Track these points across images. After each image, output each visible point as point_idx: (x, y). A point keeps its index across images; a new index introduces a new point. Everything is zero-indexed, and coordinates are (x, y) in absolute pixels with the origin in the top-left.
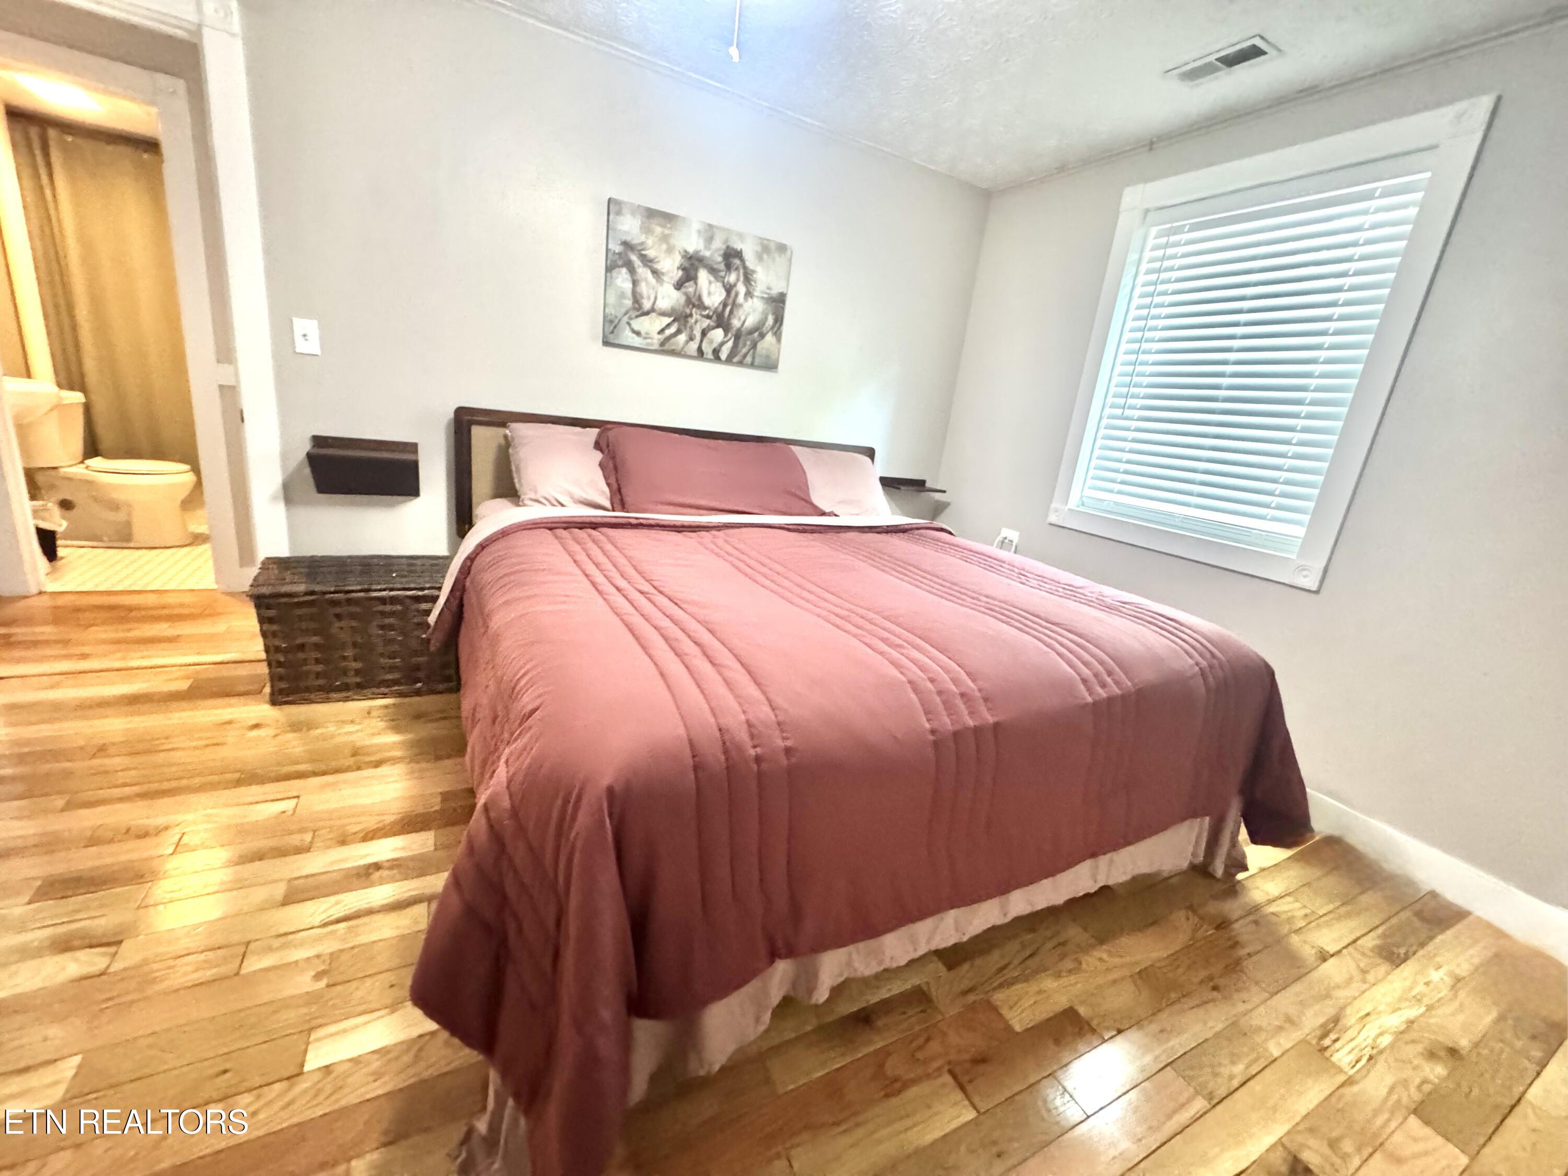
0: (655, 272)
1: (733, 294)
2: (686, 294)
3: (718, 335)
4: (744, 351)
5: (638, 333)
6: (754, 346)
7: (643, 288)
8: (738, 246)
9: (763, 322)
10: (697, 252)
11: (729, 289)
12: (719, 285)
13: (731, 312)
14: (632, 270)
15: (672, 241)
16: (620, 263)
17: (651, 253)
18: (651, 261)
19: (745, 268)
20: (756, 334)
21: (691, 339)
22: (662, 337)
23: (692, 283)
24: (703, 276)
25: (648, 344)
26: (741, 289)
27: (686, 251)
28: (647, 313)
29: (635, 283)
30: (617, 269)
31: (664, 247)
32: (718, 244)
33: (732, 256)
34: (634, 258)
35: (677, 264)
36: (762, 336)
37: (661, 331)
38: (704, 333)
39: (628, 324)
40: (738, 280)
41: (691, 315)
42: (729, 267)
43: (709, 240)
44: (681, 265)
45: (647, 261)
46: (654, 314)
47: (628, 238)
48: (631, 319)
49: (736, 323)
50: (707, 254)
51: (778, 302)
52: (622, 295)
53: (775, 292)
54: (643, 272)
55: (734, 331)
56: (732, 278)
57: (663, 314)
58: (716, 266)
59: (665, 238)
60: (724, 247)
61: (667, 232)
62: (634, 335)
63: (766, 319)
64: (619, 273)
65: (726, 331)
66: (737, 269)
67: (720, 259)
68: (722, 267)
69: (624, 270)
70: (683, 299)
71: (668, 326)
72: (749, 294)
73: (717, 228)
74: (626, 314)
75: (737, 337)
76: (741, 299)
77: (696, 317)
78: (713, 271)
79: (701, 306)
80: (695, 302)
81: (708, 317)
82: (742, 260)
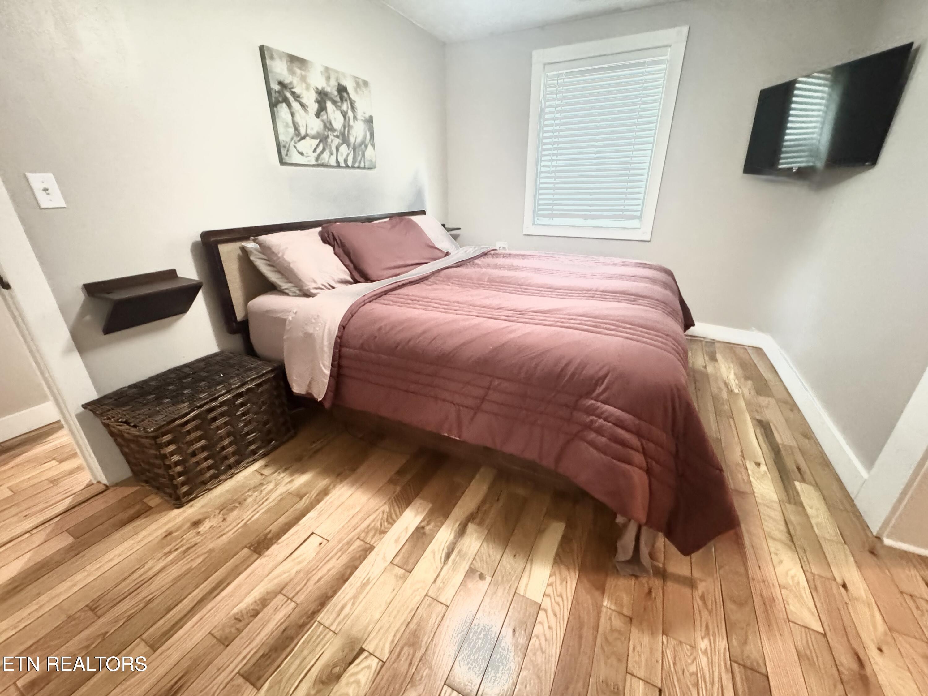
0: (303, 105)
1: (347, 119)
2: (323, 121)
3: (344, 149)
4: (359, 158)
5: (302, 154)
6: (363, 155)
7: (298, 118)
8: (344, 83)
9: (365, 137)
10: (323, 88)
11: (344, 114)
12: (339, 112)
13: (348, 131)
14: (289, 105)
15: (308, 80)
16: (280, 99)
17: (297, 90)
18: (299, 97)
19: (350, 99)
20: (363, 146)
21: (331, 154)
22: (316, 154)
23: (324, 112)
24: (329, 105)
25: (309, 161)
26: (350, 114)
27: (317, 88)
28: (303, 138)
29: (293, 115)
30: (280, 105)
31: (304, 85)
32: (333, 82)
33: (342, 90)
34: (288, 95)
35: (314, 99)
36: (366, 147)
37: (315, 151)
38: (337, 149)
39: (295, 147)
40: (348, 108)
41: (327, 137)
42: (342, 98)
43: (328, 78)
44: (316, 99)
45: (297, 97)
46: (308, 138)
47: (281, 79)
48: (295, 143)
49: (352, 140)
50: (328, 89)
51: (369, 121)
52: (287, 125)
53: (367, 116)
54: (296, 105)
55: (352, 145)
56: (345, 107)
57: (314, 137)
58: (335, 99)
59: (303, 79)
60: (337, 84)
61: (303, 73)
62: (300, 155)
63: (366, 135)
64: (282, 107)
65: (348, 146)
66: (346, 100)
67: (336, 93)
68: (338, 99)
69: (284, 105)
70: (322, 126)
71: (318, 146)
72: (355, 118)
73: (332, 69)
74: (292, 139)
75: (354, 149)
76: (351, 123)
77: (331, 137)
78: (334, 102)
79: (332, 129)
80: (328, 126)
81: (337, 137)
82: (348, 94)
